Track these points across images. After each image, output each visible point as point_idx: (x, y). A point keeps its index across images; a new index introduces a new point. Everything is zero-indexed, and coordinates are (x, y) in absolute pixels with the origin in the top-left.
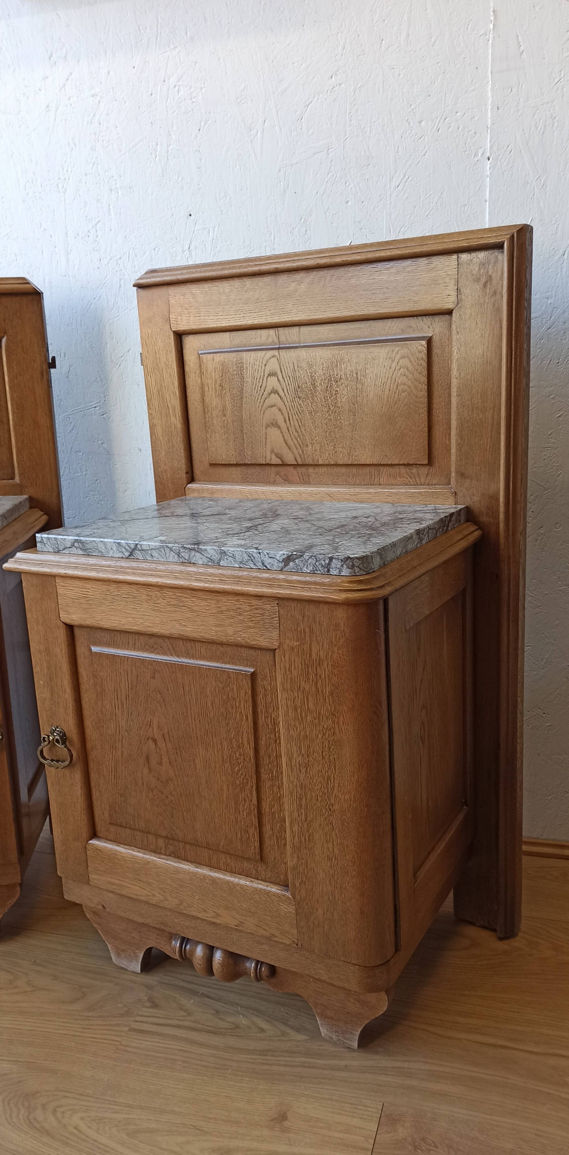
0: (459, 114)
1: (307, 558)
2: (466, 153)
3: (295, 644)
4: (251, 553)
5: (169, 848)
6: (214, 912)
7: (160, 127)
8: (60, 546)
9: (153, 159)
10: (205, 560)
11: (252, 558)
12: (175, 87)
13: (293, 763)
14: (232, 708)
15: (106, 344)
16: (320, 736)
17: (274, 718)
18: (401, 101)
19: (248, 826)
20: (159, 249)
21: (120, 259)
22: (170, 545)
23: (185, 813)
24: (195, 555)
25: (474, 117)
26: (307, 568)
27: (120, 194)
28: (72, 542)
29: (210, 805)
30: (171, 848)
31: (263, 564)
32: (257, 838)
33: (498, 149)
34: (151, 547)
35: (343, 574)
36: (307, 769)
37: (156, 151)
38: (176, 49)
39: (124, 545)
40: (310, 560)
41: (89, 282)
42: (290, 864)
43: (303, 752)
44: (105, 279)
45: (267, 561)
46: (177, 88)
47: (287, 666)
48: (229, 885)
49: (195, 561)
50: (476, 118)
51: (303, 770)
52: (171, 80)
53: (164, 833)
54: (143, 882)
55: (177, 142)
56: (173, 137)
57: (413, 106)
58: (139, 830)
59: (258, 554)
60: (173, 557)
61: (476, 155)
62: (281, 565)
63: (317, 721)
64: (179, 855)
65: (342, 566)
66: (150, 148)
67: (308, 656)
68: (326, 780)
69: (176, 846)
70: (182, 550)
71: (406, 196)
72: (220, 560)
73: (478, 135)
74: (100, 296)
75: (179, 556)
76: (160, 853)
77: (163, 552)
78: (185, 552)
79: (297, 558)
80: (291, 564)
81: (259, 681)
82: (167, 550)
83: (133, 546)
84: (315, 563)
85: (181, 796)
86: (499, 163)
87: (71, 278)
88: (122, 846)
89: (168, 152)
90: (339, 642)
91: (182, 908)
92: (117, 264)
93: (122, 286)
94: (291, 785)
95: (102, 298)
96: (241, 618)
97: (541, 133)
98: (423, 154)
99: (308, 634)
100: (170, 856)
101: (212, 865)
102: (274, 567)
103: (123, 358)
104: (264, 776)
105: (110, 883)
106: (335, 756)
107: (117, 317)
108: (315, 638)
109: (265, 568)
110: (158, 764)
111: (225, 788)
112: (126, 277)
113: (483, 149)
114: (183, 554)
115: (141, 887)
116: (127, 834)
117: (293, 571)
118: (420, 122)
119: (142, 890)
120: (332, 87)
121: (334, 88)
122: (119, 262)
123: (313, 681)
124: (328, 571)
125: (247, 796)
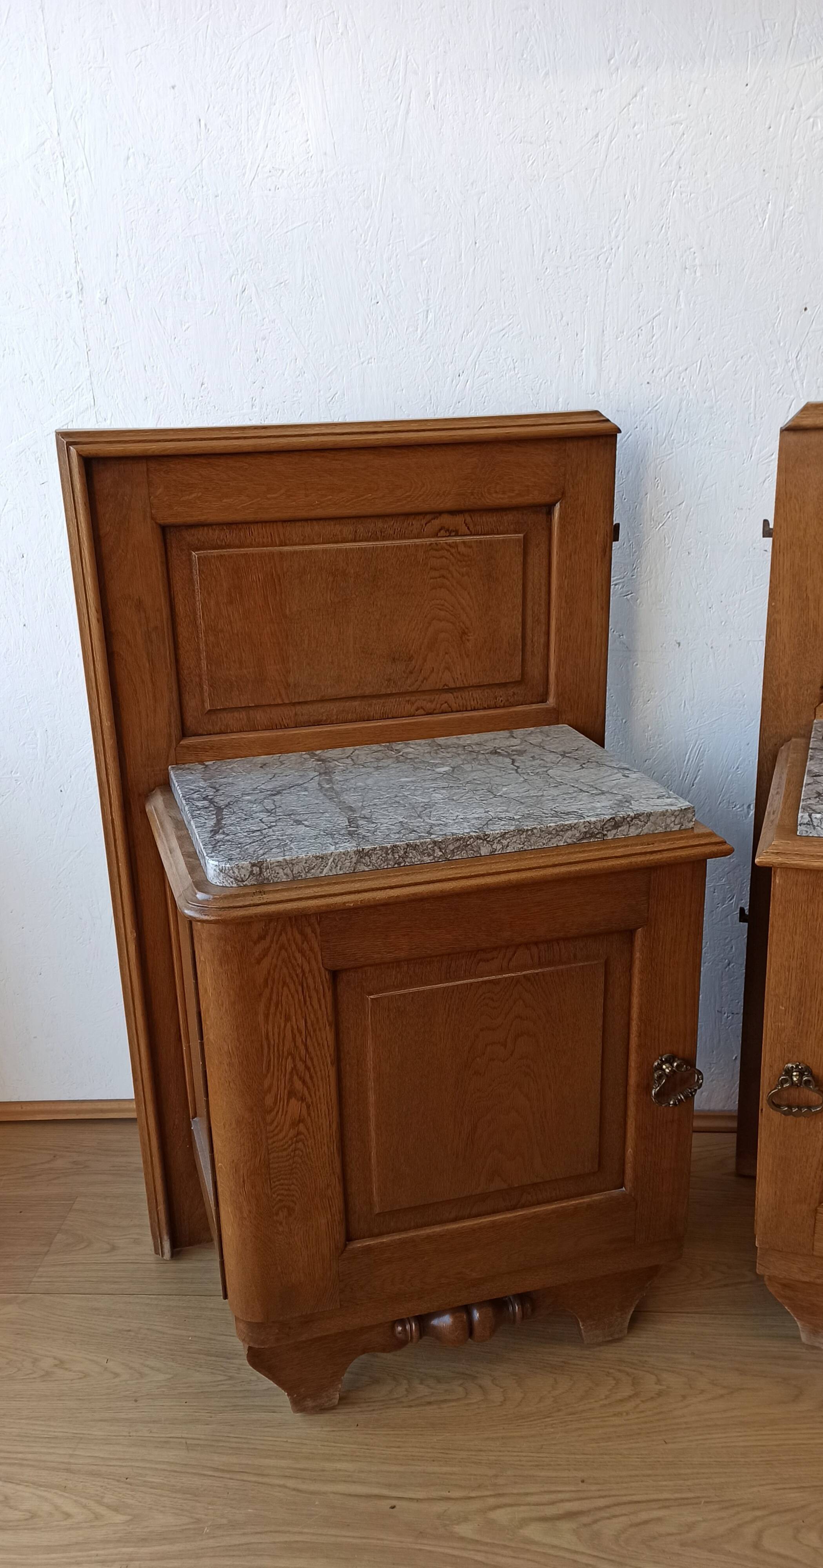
7: (778, 178)
9: (760, 224)
12: (809, 118)
15: (646, 494)
20: (750, 357)
21: (686, 369)
27: (698, 274)
37: (765, 213)
38: (818, 61)
41: (630, 404)
44: (657, 400)
46: (811, 120)
52: (804, 108)
55: (801, 201)
56: (796, 194)
66: (757, 207)
74: (646, 425)
89: (784, 215)
92: (679, 378)
93: (684, 410)
95: (649, 426)
103: (670, 514)
107: (669, 454)
122: (682, 374)
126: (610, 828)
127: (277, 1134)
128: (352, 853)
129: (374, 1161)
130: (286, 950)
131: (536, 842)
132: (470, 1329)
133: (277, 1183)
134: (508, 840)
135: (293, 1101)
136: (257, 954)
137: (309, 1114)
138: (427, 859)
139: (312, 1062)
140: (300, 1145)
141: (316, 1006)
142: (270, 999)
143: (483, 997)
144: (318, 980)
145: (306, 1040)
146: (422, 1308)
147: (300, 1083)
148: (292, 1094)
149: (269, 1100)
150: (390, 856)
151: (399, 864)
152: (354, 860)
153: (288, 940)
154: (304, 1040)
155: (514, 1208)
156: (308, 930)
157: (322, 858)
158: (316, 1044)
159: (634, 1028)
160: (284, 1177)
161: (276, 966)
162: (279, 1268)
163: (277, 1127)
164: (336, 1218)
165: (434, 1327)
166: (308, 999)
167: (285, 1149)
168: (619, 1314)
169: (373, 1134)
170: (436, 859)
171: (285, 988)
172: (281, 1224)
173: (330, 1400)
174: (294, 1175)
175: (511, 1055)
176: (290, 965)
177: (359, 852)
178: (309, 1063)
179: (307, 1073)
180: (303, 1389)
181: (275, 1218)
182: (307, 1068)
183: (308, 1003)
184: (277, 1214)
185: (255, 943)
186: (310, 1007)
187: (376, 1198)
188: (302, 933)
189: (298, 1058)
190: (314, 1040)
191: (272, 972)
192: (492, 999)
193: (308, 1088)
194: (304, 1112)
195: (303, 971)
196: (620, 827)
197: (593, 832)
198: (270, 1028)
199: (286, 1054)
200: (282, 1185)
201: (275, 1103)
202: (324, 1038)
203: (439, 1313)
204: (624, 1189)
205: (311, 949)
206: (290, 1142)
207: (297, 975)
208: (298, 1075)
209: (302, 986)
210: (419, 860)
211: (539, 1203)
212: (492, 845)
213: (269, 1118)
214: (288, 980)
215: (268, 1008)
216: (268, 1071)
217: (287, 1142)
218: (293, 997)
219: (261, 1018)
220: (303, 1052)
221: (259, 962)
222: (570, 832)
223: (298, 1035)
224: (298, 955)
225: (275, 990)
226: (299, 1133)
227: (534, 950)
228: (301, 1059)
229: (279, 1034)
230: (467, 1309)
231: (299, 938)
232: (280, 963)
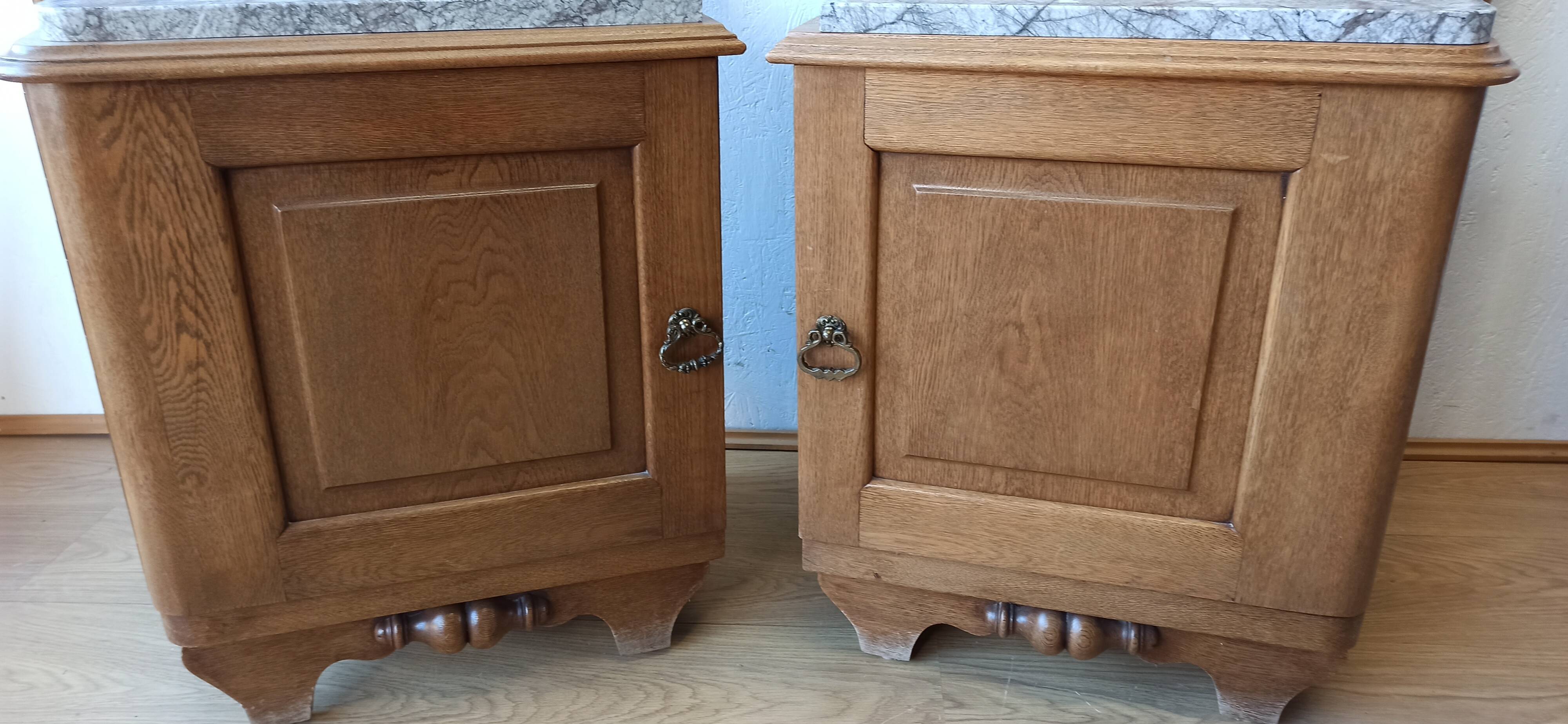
1: (1395, 18)
3: (1340, 158)
4: (1280, 14)
5: (1013, 485)
6: (1089, 567)
8: (871, 21)
10: (1180, 31)
11: (1281, 23)
13: (1290, 341)
14: (1184, 267)
16: (1350, 300)
17: (1258, 280)
19: (1175, 442)
22: (1111, 9)
23: (1058, 432)
24: (1160, 24)
26: (1390, 35)
28: (900, 13)
29: (1108, 417)
30: (1017, 484)
31: (1301, 32)
32: (1188, 457)
34: (1071, 14)
35: (1459, 41)
36: (1312, 351)
39: (1012, 14)
40: (1400, 21)
42: (1243, 488)
43: (1312, 325)
45: (1311, 27)
47: (1315, 195)
48: (1125, 527)
49: (1159, 33)
51: (1305, 354)
53: (1010, 464)
54: (962, 535)
58: (962, 463)
59: (1295, 17)
60: (1115, 29)
62: (1337, 32)
63: (1350, 278)
64: (1031, 492)
65: (1462, 28)
67: (1359, 177)
68: (1345, 364)
69: (1027, 480)
70: (1135, 16)
72: (1212, 31)
75: (1126, 27)
76: (995, 493)
77: (1095, 21)
78: (1140, 19)
79: (1374, 19)
80: (1360, 30)
81: (1244, 224)
82: (1104, 19)
83: (1030, 15)
84: (1408, 27)
85: (1056, 406)
88: (926, 487)
90: (1424, 152)
91: (1031, 566)
94: (1276, 376)
96: (1242, 122)
99: (1368, 142)
100: (1013, 495)
101: (1091, 502)
102: (1323, 36)
104: (1219, 366)
105: (898, 541)
106: (1372, 329)
108: (1379, 148)
109: (1303, 39)
110: (1021, 362)
111: (1143, 388)
114: (1135, 24)
115: (957, 543)
116: (936, 469)
117: (1360, 41)
119: (960, 547)
123: (1359, 215)
124: (1432, 38)
125: (1184, 398)
126: (590, 11)
127: (169, 380)
128: (231, 10)
129: (313, 423)
130: (146, 132)
131: (491, 21)
132: (464, 633)
133: (178, 443)
134: (453, 13)
135: (185, 337)
136: (103, 135)
137: (210, 356)
138: (340, 28)
139: (206, 288)
140: (203, 395)
141: (201, 213)
142: (132, 197)
143: (437, 220)
144: (198, 177)
145: (192, 258)
146: (402, 606)
147: (191, 313)
148: (181, 327)
149: (151, 334)
150: (287, 19)
151: (301, 31)
152: (236, 19)
153: (147, 119)
154: (189, 256)
155: (509, 490)
156: (174, 108)
157: (189, 12)
158: (207, 264)
159: (642, 274)
160: (187, 435)
161: (134, 153)
162: (196, 551)
163: (167, 369)
164: (266, 490)
165: (420, 631)
166: (187, 203)
167: (183, 400)
168: (658, 621)
169: (307, 388)
170: (354, 30)
171: (152, 185)
172: (190, 494)
173: (300, 714)
174: (201, 434)
175: (484, 297)
176: (154, 154)
177: (242, 9)
178: (200, 288)
179: (200, 301)
180: (263, 700)
181: (181, 487)
182: (197, 293)
183: (188, 208)
184: (183, 482)
185: (101, 119)
186: (192, 215)
187: (321, 469)
188: (164, 110)
189: (184, 282)
190: (204, 258)
191: (129, 161)
192: (450, 224)
193: (204, 322)
194: (203, 352)
195: (175, 164)
196: (603, 10)
197: (568, 15)
198: (138, 238)
199: (165, 274)
200: (185, 445)
201: (160, 338)
202: (218, 255)
203: (425, 614)
204: (647, 472)
205: (182, 134)
206: (188, 391)
207: (167, 169)
208: (186, 303)
209: (177, 185)
210: (330, 29)
211: (541, 485)
212: (430, 18)
213: (154, 357)
214: (154, 175)
215: (130, 209)
216: (143, 295)
217: (184, 391)
218: (165, 198)
219: (122, 224)
220: (190, 273)
222: (536, 11)
223: (179, 251)
224: (164, 141)
225: (137, 186)
226: (199, 380)
227: (503, 164)
228: (188, 283)
229: (152, 246)
230: (462, 609)
231: (162, 118)
232: (139, 149)
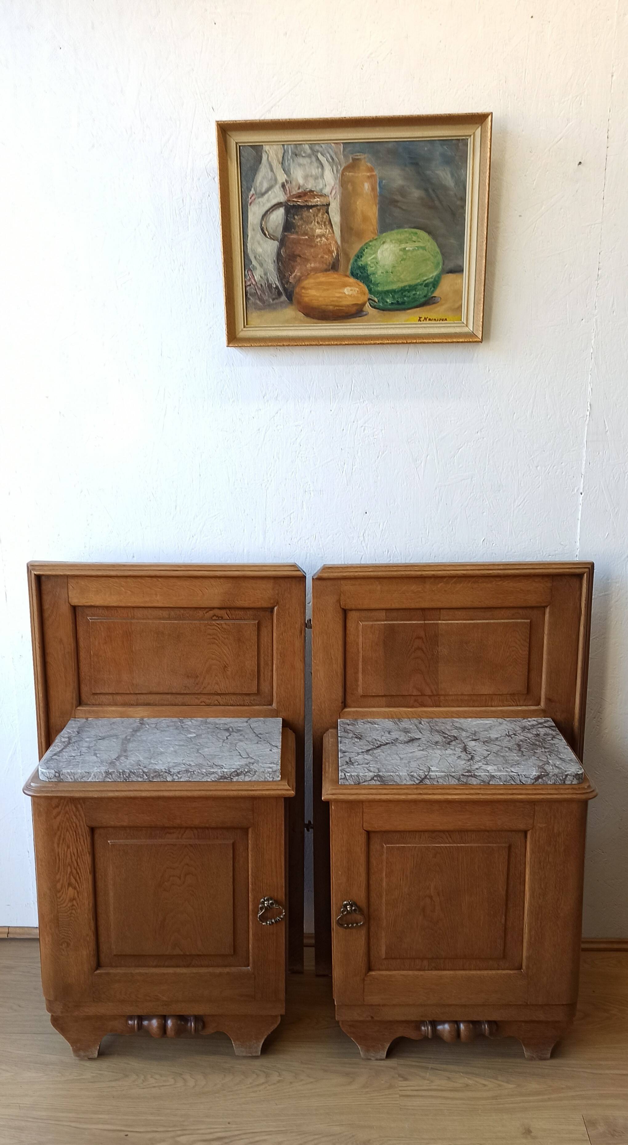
0: (563, 464)
2: (567, 489)
3: (544, 826)
5: (432, 965)
7: (349, 453)
9: (341, 473)
10: (478, 782)
12: (362, 427)
14: (493, 867)
18: (525, 452)
19: (497, 937)
21: (309, 539)
22: (453, 774)
24: (471, 779)
25: (573, 467)
27: (312, 495)
28: (372, 777)
29: (470, 931)
32: (503, 944)
33: (588, 489)
37: (343, 468)
39: (415, 775)
44: (296, 552)
47: (537, 838)
50: (574, 468)
53: (429, 956)
54: (411, 992)
55: (360, 464)
56: (357, 460)
57: (532, 457)
58: (408, 959)
61: (573, 490)
62: (533, 782)
64: (439, 967)
65: (575, 779)
66: (339, 465)
67: (551, 831)
69: (438, 963)
70: (461, 777)
71: (524, 512)
73: (575, 478)
76: (424, 970)
77: (447, 779)
81: (513, 850)
82: (450, 778)
83: (423, 776)
86: (588, 497)
87: (266, 550)
88: (394, 971)
89: (353, 470)
90: (571, 821)
92: (307, 542)
96: (508, 814)
97: (617, 481)
98: (538, 486)
100: (432, 969)
102: (529, 783)
105: (382, 1000)
109: (522, 784)
110: (432, 912)
112: (312, 552)
113: (578, 487)
114: (462, 779)
116: (397, 963)
118: (537, 467)
120: (477, 439)
121: (478, 439)
130: (68, 814)
132: (165, 1030)
136: (54, 814)
137: (78, 896)
139: (80, 871)
140: (73, 912)
141: (83, 844)
142: (61, 836)
144: (83, 830)
147: (74, 880)
149: (59, 886)
151: (126, 780)
152: (104, 775)
153: (69, 809)
154: (76, 859)
156: (79, 806)
157: (88, 773)
159: (250, 880)
160: (65, 926)
161: (63, 820)
163: (62, 900)
164: (91, 953)
165: (147, 1026)
166: (79, 839)
167: (66, 912)
168: (255, 1042)
170: (145, 780)
171: (67, 833)
172: (63, 949)
174: (71, 926)
175: (183, 884)
176: (70, 822)
177: (107, 772)
178: (78, 871)
179: (77, 876)
180: (79, 1044)
182: (77, 873)
183: (79, 842)
184: (62, 945)
185: (54, 808)
186: (80, 845)
187: (114, 946)
188: (76, 805)
189: (73, 867)
190: (81, 860)
191: (61, 823)
192: (172, 854)
193: (78, 883)
194: (76, 894)
195: (77, 826)
198: (60, 850)
199: (67, 864)
200: (64, 930)
201: (62, 888)
202: (86, 859)
203: (149, 1018)
204: (249, 967)
205: (80, 815)
206: (69, 909)
207: (73, 827)
208: (73, 876)
209: (76, 833)
211: (202, 967)
213: (59, 895)
214: (69, 829)
215: (59, 840)
216: (58, 871)
217: (67, 908)
218: (71, 837)
219: (55, 845)
221: (55, 818)
223: (73, 856)
224: (74, 817)
225: (63, 832)
226: (73, 906)
228: (75, 869)
230: (165, 1018)
231: (74, 809)
232: (65, 820)
